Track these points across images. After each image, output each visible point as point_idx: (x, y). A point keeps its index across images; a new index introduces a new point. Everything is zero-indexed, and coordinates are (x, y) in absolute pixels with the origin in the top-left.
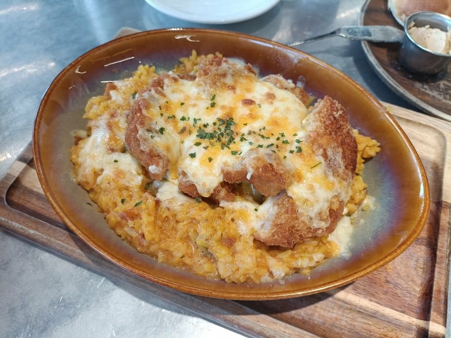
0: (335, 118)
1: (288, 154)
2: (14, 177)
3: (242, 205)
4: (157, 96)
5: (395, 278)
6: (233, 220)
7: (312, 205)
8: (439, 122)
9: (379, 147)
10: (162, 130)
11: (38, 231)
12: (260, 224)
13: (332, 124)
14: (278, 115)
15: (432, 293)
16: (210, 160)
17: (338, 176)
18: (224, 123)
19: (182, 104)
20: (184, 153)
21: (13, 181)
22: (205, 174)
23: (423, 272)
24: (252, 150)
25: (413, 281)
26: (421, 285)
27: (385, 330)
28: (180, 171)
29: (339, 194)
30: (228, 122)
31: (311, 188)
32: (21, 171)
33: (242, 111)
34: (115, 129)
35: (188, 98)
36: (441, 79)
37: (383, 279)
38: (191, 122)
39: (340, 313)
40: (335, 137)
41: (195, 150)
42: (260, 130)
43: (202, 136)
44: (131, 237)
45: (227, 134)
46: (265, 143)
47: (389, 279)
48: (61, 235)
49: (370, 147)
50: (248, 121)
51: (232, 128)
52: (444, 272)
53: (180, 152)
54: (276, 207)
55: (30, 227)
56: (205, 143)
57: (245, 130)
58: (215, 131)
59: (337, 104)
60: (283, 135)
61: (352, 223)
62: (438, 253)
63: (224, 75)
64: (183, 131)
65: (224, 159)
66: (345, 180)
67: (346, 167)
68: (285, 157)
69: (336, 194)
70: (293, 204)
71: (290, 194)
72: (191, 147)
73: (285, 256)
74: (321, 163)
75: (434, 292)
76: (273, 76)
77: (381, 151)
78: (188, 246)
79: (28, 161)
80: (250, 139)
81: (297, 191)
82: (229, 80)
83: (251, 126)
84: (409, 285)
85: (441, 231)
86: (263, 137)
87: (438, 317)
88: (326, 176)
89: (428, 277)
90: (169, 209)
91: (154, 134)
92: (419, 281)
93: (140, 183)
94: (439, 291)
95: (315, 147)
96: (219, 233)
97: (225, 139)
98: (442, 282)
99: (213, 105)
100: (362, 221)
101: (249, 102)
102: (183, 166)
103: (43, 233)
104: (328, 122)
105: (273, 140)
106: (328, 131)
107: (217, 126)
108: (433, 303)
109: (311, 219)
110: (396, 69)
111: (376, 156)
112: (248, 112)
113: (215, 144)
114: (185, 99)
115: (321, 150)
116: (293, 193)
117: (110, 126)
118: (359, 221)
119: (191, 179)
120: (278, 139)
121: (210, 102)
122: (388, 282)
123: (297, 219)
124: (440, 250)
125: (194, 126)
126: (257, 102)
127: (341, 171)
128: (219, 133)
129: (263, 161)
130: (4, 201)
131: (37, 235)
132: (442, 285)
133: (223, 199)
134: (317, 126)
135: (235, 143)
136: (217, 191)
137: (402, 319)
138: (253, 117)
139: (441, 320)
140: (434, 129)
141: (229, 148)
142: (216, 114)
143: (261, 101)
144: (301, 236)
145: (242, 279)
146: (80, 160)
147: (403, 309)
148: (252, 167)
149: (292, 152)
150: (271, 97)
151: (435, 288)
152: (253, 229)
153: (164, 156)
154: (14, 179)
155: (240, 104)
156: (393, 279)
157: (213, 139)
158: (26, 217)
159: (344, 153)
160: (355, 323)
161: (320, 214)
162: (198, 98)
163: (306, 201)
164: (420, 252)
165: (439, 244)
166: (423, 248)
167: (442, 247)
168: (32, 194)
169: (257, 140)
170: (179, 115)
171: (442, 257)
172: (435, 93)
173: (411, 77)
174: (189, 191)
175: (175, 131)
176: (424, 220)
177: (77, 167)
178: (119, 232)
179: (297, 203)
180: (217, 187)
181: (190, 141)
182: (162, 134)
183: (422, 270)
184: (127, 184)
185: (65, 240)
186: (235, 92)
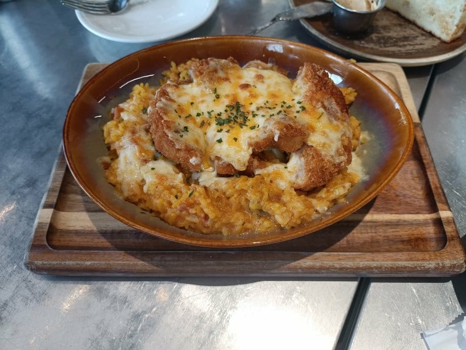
0: (319, 76)
1: (296, 114)
2: (46, 223)
3: (273, 168)
4: (169, 103)
5: (402, 191)
6: (271, 182)
7: (330, 146)
8: (384, 65)
9: (355, 92)
10: (186, 128)
11: (94, 260)
12: (294, 176)
13: (319, 82)
14: (272, 89)
15: (432, 191)
16: (236, 139)
17: (339, 119)
18: (233, 107)
19: (192, 104)
20: (210, 142)
21: (47, 228)
22: (237, 152)
23: (419, 179)
24: (267, 119)
25: (415, 189)
26: (422, 189)
27: (411, 231)
28: (213, 157)
29: (345, 132)
30: (236, 106)
31: (324, 133)
32: (50, 216)
33: (243, 95)
34: (141, 143)
35: (194, 97)
36: (372, 33)
37: (393, 195)
38: (206, 115)
39: (373, 231)
40: (325, 91)
41: (219, 136)
42: (265, 104)
43: (220, 123)
44: (195, 223)
45: (240, 115)
46: (275, 112)
47: (398, 193)
48: (118, 255)
49: (348, 94)
50: (252, 100)
51: (242, 109)
52: (434, 173)
53: (206, 143)
54: (303, 158)
55: (85, 260)
56: (225, 128)
57: (253, 108)
58: (229, 117)
59: (316, 66)
60: (284, 103)
61: (358, 156)
62: (425, 161)
63: (216, 71)
64: (203, 124)
65: (246, 136)
66: (345, 121)
67: (342, 111)
68: (295, 117)
69: (342, 133)
70: (316, 150)
71: (310, 144)
72: (215, 135)
73: (323, 194)
74: (323, 113)
75: (434, 190)
76: (252, 62)
77: (358, 95)
78: (245, 214)
79: (54, 206)
80: (261, 113)
81: (315, 140)
82: (221, 74)
83: (257, 104)
84: (413, 192)
85: (420, 145)
86: (270, 108)
87: (444, 206)
88: (331, 122)
89: (424, 181)
90: (217, 190)
91: (182, 133)
92: (419, 187)
93: (182, 179)
94: (436, 188)
95: (314, 103)
96: (266, 193)
97: (240, 120)
98: (436, 181)
99: (218, 97)
100: (365, 152)
101: (245, 86)
102: (215, 152)
103: (100, 261)
104: (316, 81)
105: (278, 109)
106: (318, 88)
107: (229, 112)
108: (436, 198)
109: (332, 157)
110: (334, 35)
111: (355, 100)
112: (248, 94)
113: (234, 126)
114: (193, 99)
115: (320, 103)
116: (313, 142)
117: (135, 141)
118: (362, 153)
119: (226, 160)
120: (282, 106)
121: (214, 95)
122: (397, 196)
123: (323, 160)
124: (425, 159)
125: (210, 117)
126: (252, 84)
127: (339, 114)
128: (233, 116)
129: (283, 123)
130: (47, 247)
131: (94, 264)
132: (436, 183)
133: (258, 167)
134: (309, 86)
135: (249, 120)
136: (251, 163)
137: (420, 218)
138: (254, 96)
139: (446, 207)
140: (383, 71)
141: (246, 125)
142: (223, 102)
143: (254, 83)
144: (330, 173)
145: (299, 222)
146: (119, 179)
147: (417, 211)
148: (278, 129)
149: (298, 112)
150: (260, 77)
151: (433, 187)
152: (290, 182)
153: (197, 148)
154: (48, 225)
155: (239, 90)
156: (401, 193)
157: (230, 123)
158: (76, 253)
159: (336, 101)
160: (388, 234)
161: (337, 151)
162: (203, 94)
163: (324, 144)
164: (411, 166)
165: (423, 155)
166: (412, 162)
167: (425, 156)
168: (71, 233)
169: (267, 112)
170: (194, 113)
171: (428, 163)
172: (371, 45)
173: (348, 38)
174: (228, 172)
175: (196, 127)
176: (412, 130)
177: (118, 186)
178: (182, 224)
179: (318, 148)
180: (250, 159)
181: (212, 131)
182: (188, 131)
183: (417, 179)
184: (172, 184)
185: (123, 258)
186: (230, 82)
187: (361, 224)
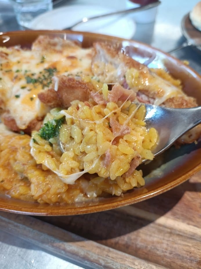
41: (20, 92)
56: (30, 86)
63: (54, 45)
97: (47, 82)
107: (42, 74)
126: (79, 58)
128: (43, 78)
138: (73, 66)
187: (152, 225)
